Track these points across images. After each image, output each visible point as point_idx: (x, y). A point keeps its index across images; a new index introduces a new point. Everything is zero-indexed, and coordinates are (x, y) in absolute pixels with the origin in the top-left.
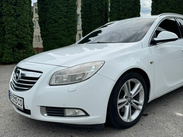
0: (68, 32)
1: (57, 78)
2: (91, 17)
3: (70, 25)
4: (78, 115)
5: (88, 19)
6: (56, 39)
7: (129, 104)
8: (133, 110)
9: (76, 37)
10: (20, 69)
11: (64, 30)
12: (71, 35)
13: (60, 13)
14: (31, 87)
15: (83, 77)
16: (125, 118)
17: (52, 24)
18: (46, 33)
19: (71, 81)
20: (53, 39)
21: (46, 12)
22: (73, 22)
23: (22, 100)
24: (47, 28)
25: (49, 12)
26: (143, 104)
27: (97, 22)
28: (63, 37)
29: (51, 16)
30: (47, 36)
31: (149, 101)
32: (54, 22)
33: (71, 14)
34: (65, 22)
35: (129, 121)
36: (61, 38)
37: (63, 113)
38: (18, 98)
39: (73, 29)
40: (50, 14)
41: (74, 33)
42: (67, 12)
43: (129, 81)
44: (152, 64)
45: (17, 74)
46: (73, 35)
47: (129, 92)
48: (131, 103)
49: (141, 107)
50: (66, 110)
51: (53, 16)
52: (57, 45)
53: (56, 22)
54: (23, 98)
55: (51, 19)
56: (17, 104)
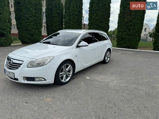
0: (36, 26)
1: (31, 64)
2: (52, 17)
3: (37, 22)
4: (41, 80)
5: (50, 18)
6: (28, 30)
7: (65, 74)
8: (67, 77)
9: (42, 30)
10: (11, 58)
11: (34, 25)
12: (38, 28)
13: (31, 13)
14: (18, 68)
15: (44, 63)
16: (63, 81)
17: (25, 20)
18: (20, 26)
19: (38, 65)
20: (26, 30)
21: (20, 12)
22: (40, 20)
23: (13, 74)
24: (21, 23)
25: (23, 12)
26: (72, 74)
27: (56, 21)
28: (32, 29)
29: (24, 15)
30: (21, 28)
31: (75, 73)
32: (26, 19)
33: (38, 15)
34: (34, 19)
35: (65, 82)
36: (31, 30)
37: (34, 80)
38: (11, 73)
39: (40, 25)
40: (23, 13)
41: (40, 27)
42: (36, 13)
43: (65, 65)
44: (76, 57)
45: (10, 61)
46: (40, 28)
47: (65, 69)
48: (66, 74)
49: (71, 76)
50: (36, 78)
51: (25, 15)
52: (28, 34)
53: (28, 19)
54: (14, 73)
55: (25, 17)
56: (11, 76)
